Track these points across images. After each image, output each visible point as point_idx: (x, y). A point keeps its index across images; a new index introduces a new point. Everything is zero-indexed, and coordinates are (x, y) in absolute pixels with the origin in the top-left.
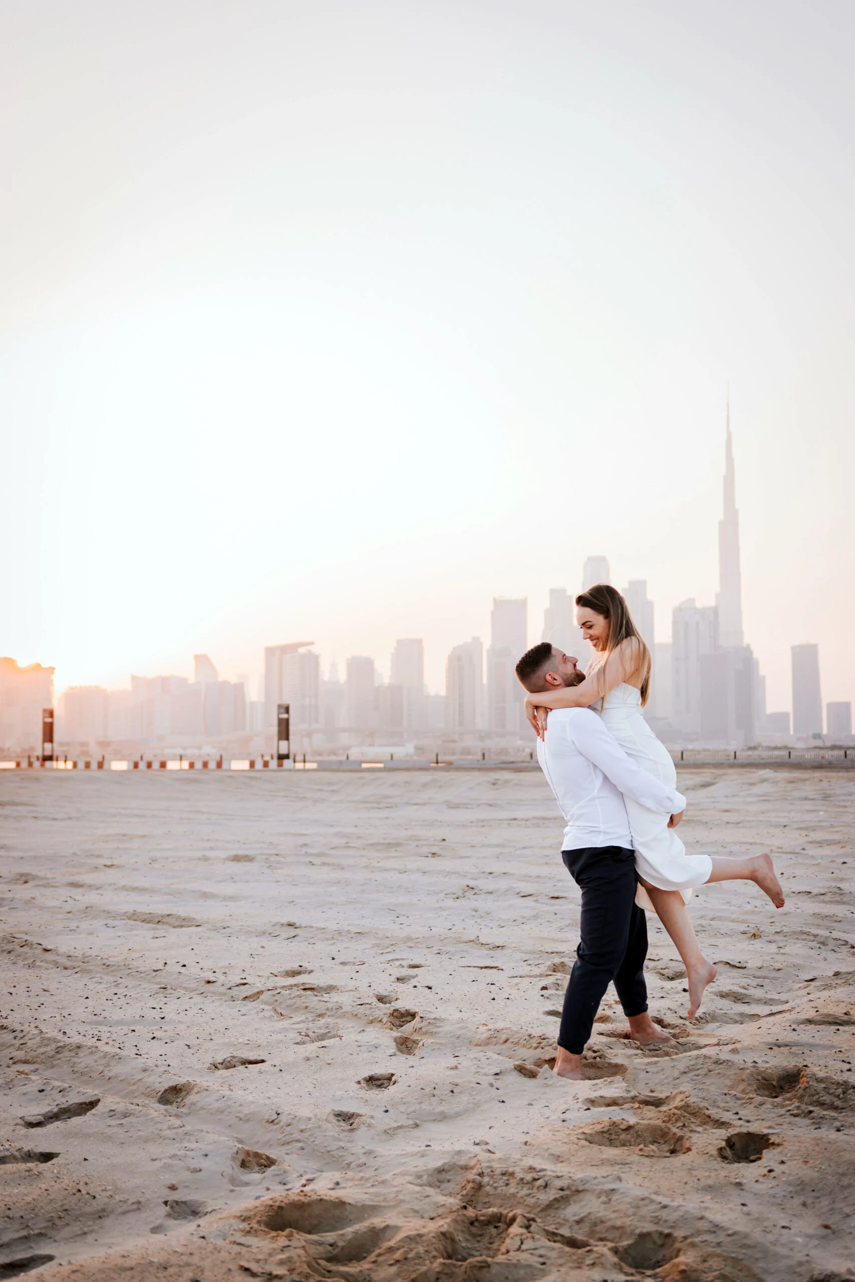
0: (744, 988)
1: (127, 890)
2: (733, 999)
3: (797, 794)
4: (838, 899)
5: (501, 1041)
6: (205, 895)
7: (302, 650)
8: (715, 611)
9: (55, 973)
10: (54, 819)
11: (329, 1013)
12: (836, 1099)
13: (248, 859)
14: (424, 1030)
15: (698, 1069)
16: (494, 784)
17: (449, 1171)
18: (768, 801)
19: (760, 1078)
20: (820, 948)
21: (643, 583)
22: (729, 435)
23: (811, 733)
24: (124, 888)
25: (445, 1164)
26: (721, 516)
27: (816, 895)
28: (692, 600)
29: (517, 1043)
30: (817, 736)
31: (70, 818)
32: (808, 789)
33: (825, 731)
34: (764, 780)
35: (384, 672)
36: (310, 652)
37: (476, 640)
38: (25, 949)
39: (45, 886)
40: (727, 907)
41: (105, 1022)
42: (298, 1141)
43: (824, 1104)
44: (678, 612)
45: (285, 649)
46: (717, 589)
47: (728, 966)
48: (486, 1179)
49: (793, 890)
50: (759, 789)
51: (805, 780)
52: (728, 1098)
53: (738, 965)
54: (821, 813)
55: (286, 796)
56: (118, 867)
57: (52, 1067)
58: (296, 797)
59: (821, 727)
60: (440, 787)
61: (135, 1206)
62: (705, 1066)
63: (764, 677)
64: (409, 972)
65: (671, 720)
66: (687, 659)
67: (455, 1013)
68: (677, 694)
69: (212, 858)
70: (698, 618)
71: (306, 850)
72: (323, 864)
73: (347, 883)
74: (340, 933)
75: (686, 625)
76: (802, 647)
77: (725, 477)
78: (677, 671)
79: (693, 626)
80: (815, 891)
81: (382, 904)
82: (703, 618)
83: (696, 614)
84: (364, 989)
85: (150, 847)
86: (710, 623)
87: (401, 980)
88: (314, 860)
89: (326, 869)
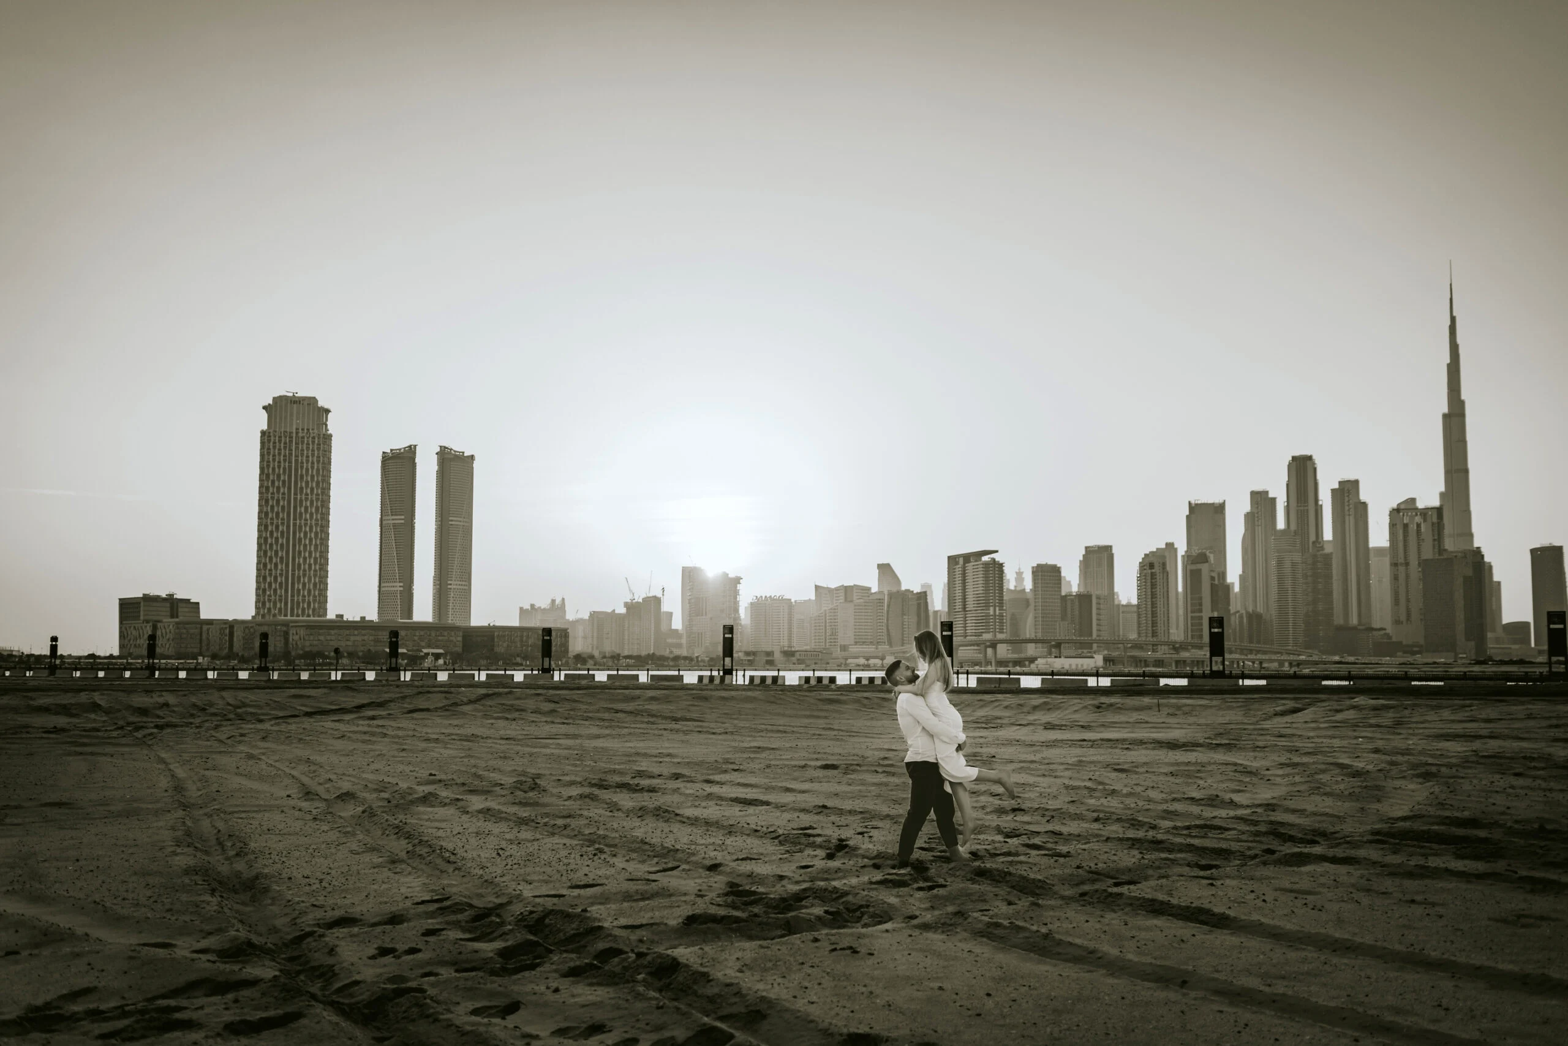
5: (880, 857)
6: (788, 790)
7: (985, 558)
8: (1439, 510)
9: (678, 825)
10: (714, 733)
11: (809, 845)
14: (849, 852)
16: (1098, 707)
21: (1355, 483)
22: (1453, 319)
24: (739, 784)
26: (1445, 409)
28: (1413, 500)
29: (886, 858)
31: (726, 733)
35: (1072, 580)
36: (994, 560)
37: (1170, 546)
38: (666, 814)
39: (688, 781)
41: (696, 844)
44: (1395, 512)
45: (967, 558)
56: (742, 771)
60: (1049, 709)
64: (868, 830)
65: (1389, 631)
66: (1407, 564)
67: (871, 846)
68: (1396, 601)
69: (810, 766)
70: (1418, 519)
71: (881, 762)
72: (884, 772)
73: (886, 784)
74: (850, 812)
75: (1406, 526)
76: (1543, 550)
77: (1448, 365)
78: (1395, 578)
79: (1413, 527)
80: (1198, 797)
81: (894, 798)
82: (1425, 521)
83: (1417, 515)
84: (836, 836)
85: (771, 757)
86: (1433, 524)
87: (859, 833)
88: (880, 770)
89: (881, 776)
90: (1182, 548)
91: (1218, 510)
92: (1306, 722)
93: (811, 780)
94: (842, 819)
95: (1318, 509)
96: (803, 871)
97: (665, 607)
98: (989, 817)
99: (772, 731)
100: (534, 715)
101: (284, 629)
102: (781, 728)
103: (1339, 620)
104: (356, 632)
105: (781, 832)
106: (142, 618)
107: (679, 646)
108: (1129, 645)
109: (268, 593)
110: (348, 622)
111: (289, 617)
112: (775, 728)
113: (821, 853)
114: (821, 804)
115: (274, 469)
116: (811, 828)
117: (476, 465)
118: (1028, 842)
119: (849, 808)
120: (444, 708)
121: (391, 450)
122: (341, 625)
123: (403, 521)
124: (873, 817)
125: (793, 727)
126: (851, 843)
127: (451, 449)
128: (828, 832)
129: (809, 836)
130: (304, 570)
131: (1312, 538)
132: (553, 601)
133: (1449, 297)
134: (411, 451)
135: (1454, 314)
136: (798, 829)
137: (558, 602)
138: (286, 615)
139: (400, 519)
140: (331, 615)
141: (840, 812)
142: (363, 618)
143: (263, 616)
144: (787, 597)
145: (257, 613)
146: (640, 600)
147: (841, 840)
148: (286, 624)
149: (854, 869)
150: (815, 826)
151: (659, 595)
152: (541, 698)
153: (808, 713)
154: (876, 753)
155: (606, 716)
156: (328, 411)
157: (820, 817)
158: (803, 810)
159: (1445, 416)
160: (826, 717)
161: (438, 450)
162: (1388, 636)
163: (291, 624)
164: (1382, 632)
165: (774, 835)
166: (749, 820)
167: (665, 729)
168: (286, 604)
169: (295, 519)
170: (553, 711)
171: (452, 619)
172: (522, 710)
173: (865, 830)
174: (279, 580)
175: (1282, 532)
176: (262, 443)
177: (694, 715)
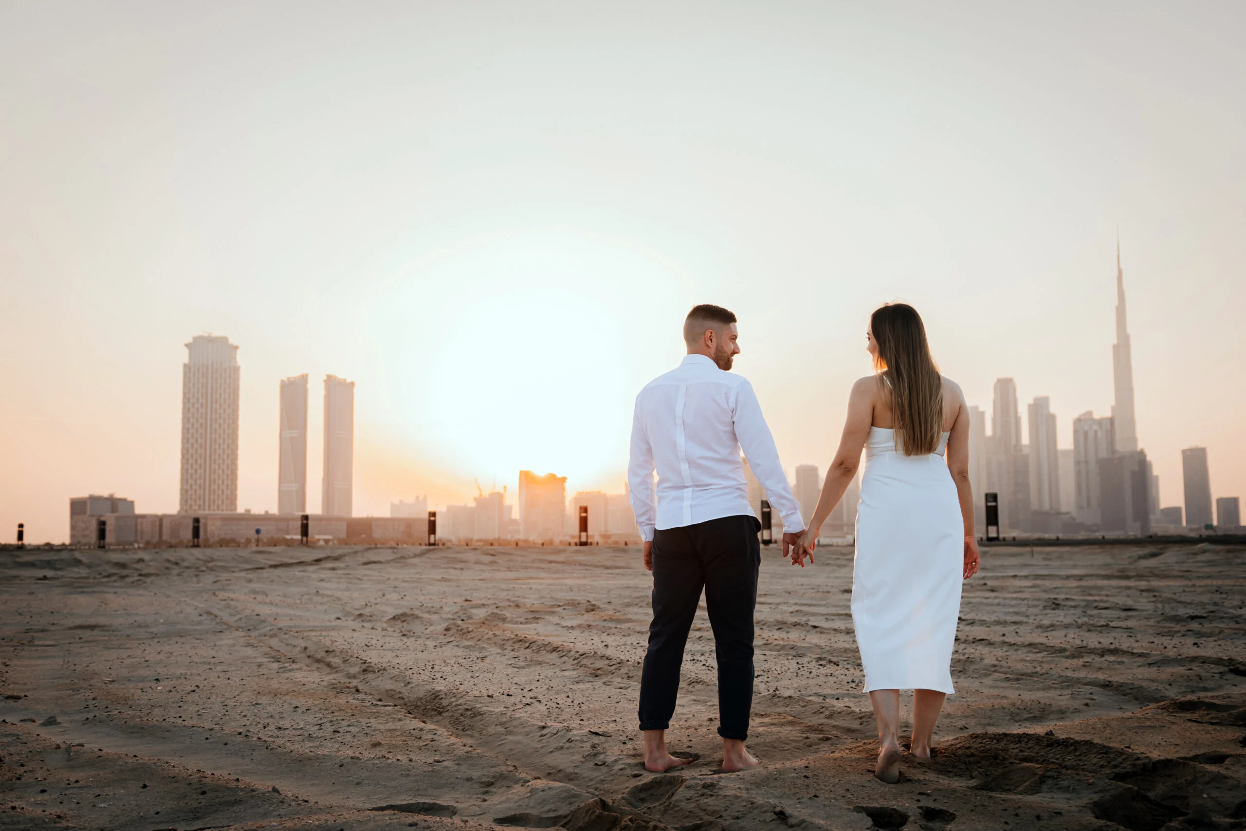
8: (1112, 420)
21: (1046, 400)
22: (1120, 271)
23: (1203, 525)
26: (1115, 341)
28: (1090, 413)
30: (1209, 527)
33: (1215, 523)
34: (1204, 551)
44: (1078, 422)
46: (1113, 402)
59: (1211, 520)
63: (1157, 477)
65: (1074, 514)
66: (1087, 462)
68: (1079, 492)
70: (1095, 427)
75: (1086, 433)
76: (1192, 450)
77: (1117, 307)
78: (1079, 473)
79: (1091, 434)
82: (1101, 428)
83: (1094, 424)
86: (1107, 432)
95: (1018, 420)
97: (508, 501)
103: (1034, 506)
106: (88, 512)
107: (518, 532)
109: (190, 492)
110: (254, 515)
111: (207, 512)
115: (194, 394)
117: (356, 390)
121: (288, 379)
122: (248, 518)
123: (297, 435)
127: (336, 377)
130: (219, 475)
131: (1013, 442)
132: (417, 497)
133: (1117, 254)
134: (304, 378)
137: (421, 498)
138: (204, 510)
139: (295, 433)
140: (240, 510)
142: (266, 512)
143: (186, 511)
144: (603, 492)
145: (181, 509)
146: (487, 496)
151: (502, 491)
156: (236, 348)
159: (1115, 347)
161: (325, 378)
162: (1074, 519)
164: (1069, 516)
168: (204, 501)
169: (211, 434)
171: (336, 512)
174: (199, 482)
175: (990, 438)
176: (185, 374)
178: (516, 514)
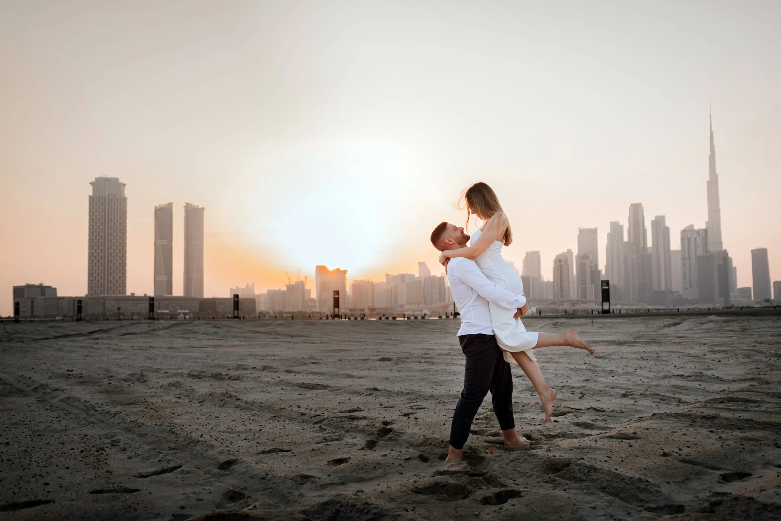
0: (593, 421)
1: (312, 374)
2: (585, 427)
3: (728, 328)
4: (699, 379)
5: (428, 444)
6: (349, 376)
8: (706, 231)
9: (230, 410)
10: (313, 343)
11: (352, 430)
12: (583, 475)
13: (388, 360)
14: (393, 438)
15: (520, 459)
16: (555, 325)
17: (330, 504)
18: (709, 332)
19: (549, 464)
20: (659, 402)
21: (663, 218)
22: (712, 133)
23: (763, 299)
25: (328, 501)
26: (708, 178)
27: (686, 377)
28: (692, 226)
29: (435, 446)
30: (767, 300)
31: (322, 343)
32: (735, 326)
33: (772, 298)
34: (711, 321)
37: (569, 251)
39: (271, 372)
40: (627, 382)
42: (271, 488)
43: (576, 478)
44: (684, 232)
47: (595, 410)
48: (343, 508)
49: (674, 374)
50: (705, 327)
51: (735, 321)
52: (515, 472)
53: (600, 409)
54: (734, 338)
55: (440, 332)
56: (319, 363)
57: (184, 452)
58: (446, 332)
59: (770, 295)
61: (155, 516)
62: (523, 458)
63: (735, 268)
64: (414, 411)
65: (681, 293)
66: (690, 258)
67: (416, 430)
68: (685, 278)
69: (371, 359)
70: (695, 235)
71: (423, 356)
72: (426, 362)
73: (428, 371)
74: (398, 393)
75: (689, 239)
76: (758, 250)
77: (710, 156)
78: (684, 266)
79: (693, 240)
80: (686, 375)
81: (435, 380)
82: (699, 236)
83: (694, 233)
84: (381, 419)
85: (345, 355)
86: (703, 238)
87: (405, 415)
88: (423, 361)
89: (424, 364)
90: (575, 252)
91: (594, 232)
92: (686, 330)
93: (369, 369)
94: (390, 400)
95: (645, 231)
96: (333, 468)
97: (307, 287)
98: (523, 395)
99: (352, 341)
100: (203, 335)
101: (103, 301)
102: (358, 340)
103: (655, 288)
104: (142, 302)
105: (326, 415)
106: (26, 296)
107: (315, 307)
108: (549, 302)
109: (94, 282)
110: (137, 297)
111: (106, 295)
112: (354, 339)
113: (361, 440)
114: (372, 387)
115: (96, 216)
116: (359, 410)
117: (205, 213)
118: (576, 420)
119: (396, 390)
120: (146, 333)
121: (160, 205)
122: (133, 299)
123: (166, 243)
124: (417, 399)
125: (366, 339)
126: (395, 426)
127: (191, 205)
128: (374, 414)
129: (353, 419)
130: (114, 270)
131: (642, 246)
132: (248, 284)
133: (710, 121)
134: (170, 205)
135: (713, 129)
136: (345, 412)
137: (250, 285)
138: (104, 294)
139: (165, 242)
140: (128, 293)
141: (389, 394)
142: (145, 295)
143: (92, 294)
144: (371, 280)
145: (89, 293)
146: (294, 283)
147: (386, 423)
148: (104, 299)
149: (397, 462)
150: (362, 408)
151: (304, 280)
152: (210, 325)
153: (376, 331)
154: (420, 351)
155: (249, 335)
156: (125, 185)
157: (370, 399)
158: (356, 393)
159: (708, 182)
160: (388, 334)
161: (185, 205)
162: (680, 295)
163: (107, 299)
164: (677, 294)
165: (318, 419)
166: (303, 404)
167: (282, 341)
168: (104, 288)
169: (108, 243)
170: (216, 333)
171: (194, 294)
172: (196, 333)
173: (411, 411)
174: (100, 275)
175: (626, 243)
176: (90, 203)
177: (304, 334)
178: (314, 295)
